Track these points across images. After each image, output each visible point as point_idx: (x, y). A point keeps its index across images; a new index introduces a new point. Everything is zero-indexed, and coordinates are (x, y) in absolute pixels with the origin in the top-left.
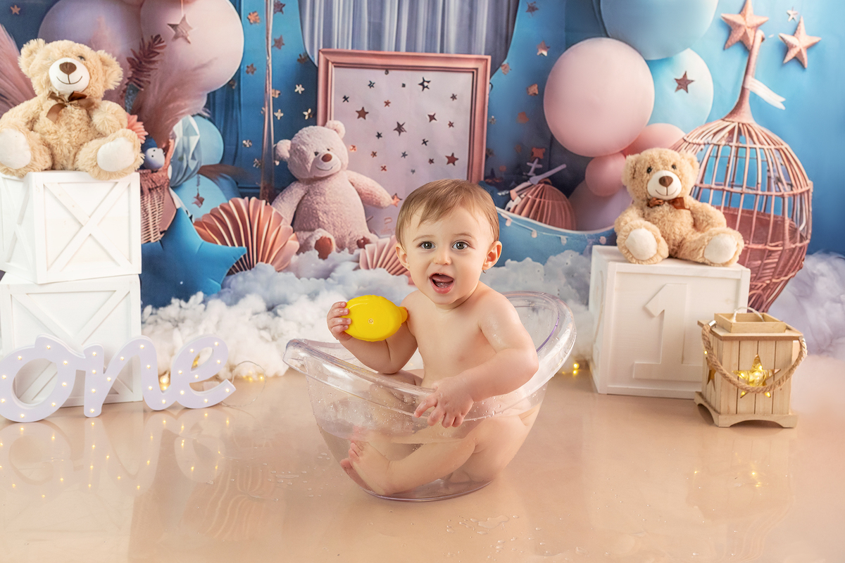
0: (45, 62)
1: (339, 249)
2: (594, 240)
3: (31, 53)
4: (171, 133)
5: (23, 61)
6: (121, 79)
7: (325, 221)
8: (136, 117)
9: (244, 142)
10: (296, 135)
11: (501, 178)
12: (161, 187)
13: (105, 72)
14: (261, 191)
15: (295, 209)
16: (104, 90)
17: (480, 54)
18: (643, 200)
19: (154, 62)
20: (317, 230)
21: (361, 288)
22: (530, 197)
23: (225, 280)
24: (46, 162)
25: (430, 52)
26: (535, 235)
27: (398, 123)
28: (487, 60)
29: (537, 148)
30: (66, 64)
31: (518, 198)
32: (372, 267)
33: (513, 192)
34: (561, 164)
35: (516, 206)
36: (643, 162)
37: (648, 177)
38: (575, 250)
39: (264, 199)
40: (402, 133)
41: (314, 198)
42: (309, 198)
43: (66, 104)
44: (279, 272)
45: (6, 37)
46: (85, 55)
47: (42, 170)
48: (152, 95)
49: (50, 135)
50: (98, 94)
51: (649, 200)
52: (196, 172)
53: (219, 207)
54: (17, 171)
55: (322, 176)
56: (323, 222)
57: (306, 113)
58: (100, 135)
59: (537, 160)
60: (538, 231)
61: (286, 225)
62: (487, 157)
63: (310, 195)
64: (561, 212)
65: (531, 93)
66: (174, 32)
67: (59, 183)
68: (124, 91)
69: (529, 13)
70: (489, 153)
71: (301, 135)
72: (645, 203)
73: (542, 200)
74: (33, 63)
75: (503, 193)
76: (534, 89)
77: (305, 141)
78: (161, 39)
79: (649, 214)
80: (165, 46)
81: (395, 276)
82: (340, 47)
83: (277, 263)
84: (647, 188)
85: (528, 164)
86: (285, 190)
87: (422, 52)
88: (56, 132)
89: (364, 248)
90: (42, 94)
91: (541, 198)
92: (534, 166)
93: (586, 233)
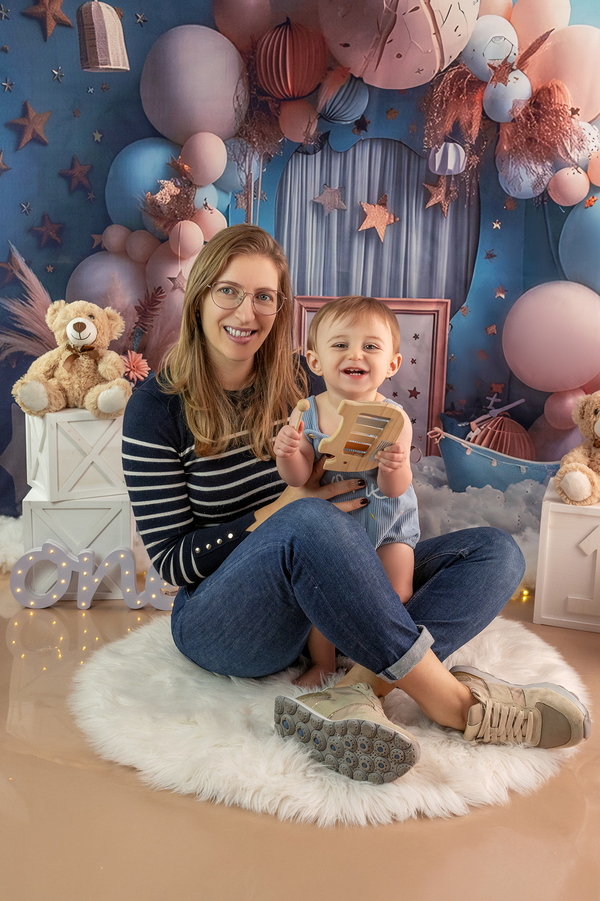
0: (63, 321)
3: (55, 311)
5: (48, 319)
6: (124, 330)
8: (141, 355)
11: (461, 411)
13: (110, 326)
16: (109, 341)
17: (441, 298)
18: (592, 440)
19: (157, 309)
22: (490, 428)
24: (60, 404)
25: (394, 297)
26: (495, 464)
28: (447, 303)
29: (496, 383)
30: (78, 323)
31: (478, 428)
33: (473, 424)
34: (519, 399)
35: (477, 436)
36: (591, 404)
37: (595, 419)
38: (534, 479)
43: (79, 354)
45: (42, 290)
46: (94, 314)
47: (56, 411)
48: (154, 337)
49: (65, 381)
50: (104, 345)
51: (596, 440)
54: (38, 412)
58: (104, 380)
59: (496, 395)
60: (497, 461)
62: (447, 391)
64: (520, 443)
65: (490, 333)
66: (173, 285)
67: (68, 422)
68: (132, 334)
69: (488, 260)
70: (449, 388)
72: (593, 442)
73: (502, 432)
74: (55, 321)
75: (464, 425)
76: (493, 329)
78: (162, 290)
79: (595, 454)
80: (165, 296)
82: (312, 295)
84: (594, 428)
85: (487, 398)
87: (386, 297)
88: (69, 378)
90: (62, 345)
91: (500, 429)
92: (493, 400)
93: (546, 464)
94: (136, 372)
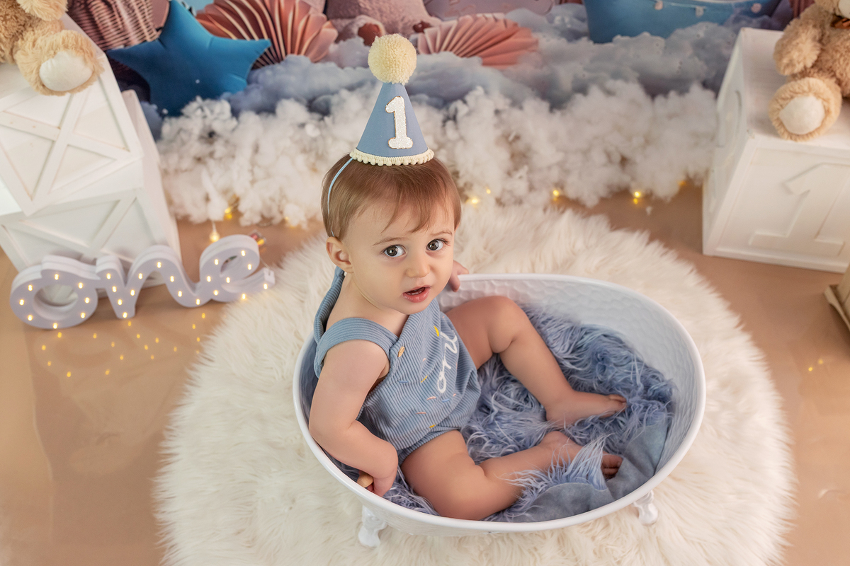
1: (389, 33)
2: (744, 9)
7: (368, 7)
20: (358, 17)
21: (423, 74)
23: (250, 75)
26: (659, 7)
32: (435, 51)
38: (713, 21)
44: (316, 62)
51: (836, 18)
56: (366, 9)
60: (665, 2)
61: (316, 13)
72: (830, 21)
79: (829, 39)
81: (465, 59)
83: (312, 54)
89: (423, 32)
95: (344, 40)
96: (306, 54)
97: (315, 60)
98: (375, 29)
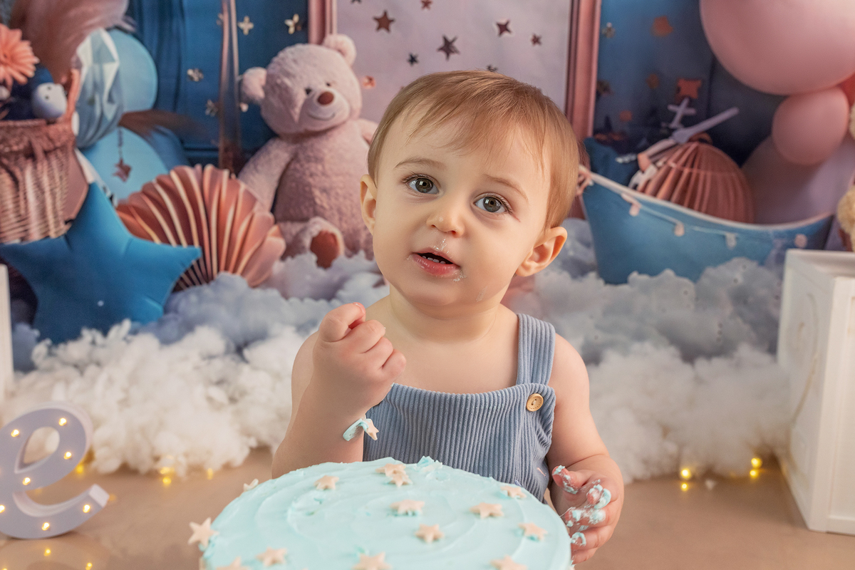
1: (349, 252)
2: (786, 241)
4: (74, 59)
7: (325, 205)
8: (17, 34)
9: (190, 72)
10: (275, 59)
11: (623, 133)
12: (63, 148)
14: (220, 155)
15: (274, 184)
20: (312, 220)
22: (673, 165)
23: (169, 300)
26: (680, 231)
27: (445, 40)
29: (688, 79)
31: (652, 166)
33: (643, 158)
34: (729, 107)
35: (648, 182)
38: (750, 257)
39: (225, 168)
40: (453, 56)
41: (306, 166)
42: (298, 166)
44: (254, 287)
52: (116, 123)
53: (154, 181)
55: (318, 128)
56: (322, 207)
57: (290, 23)
59: (685, 102)
60: (686, 224)
61: (262, 210)
62: (598, 95)
63: (298, 161)
64: (728, 192)
70: (602, 89)
71: (283, 59)
73: (695, 171)
75: (627, 159)
77: (290, 71)
83: (251, 274)
85: (671, 108)
86: (258, 153)
91: (692, 166)
92: (681, 110)
93: (771, 229)
94: (12, 67)
95: (293, 257)
96: (243, 274)
97: (255, 284)
98: (332, 240)
